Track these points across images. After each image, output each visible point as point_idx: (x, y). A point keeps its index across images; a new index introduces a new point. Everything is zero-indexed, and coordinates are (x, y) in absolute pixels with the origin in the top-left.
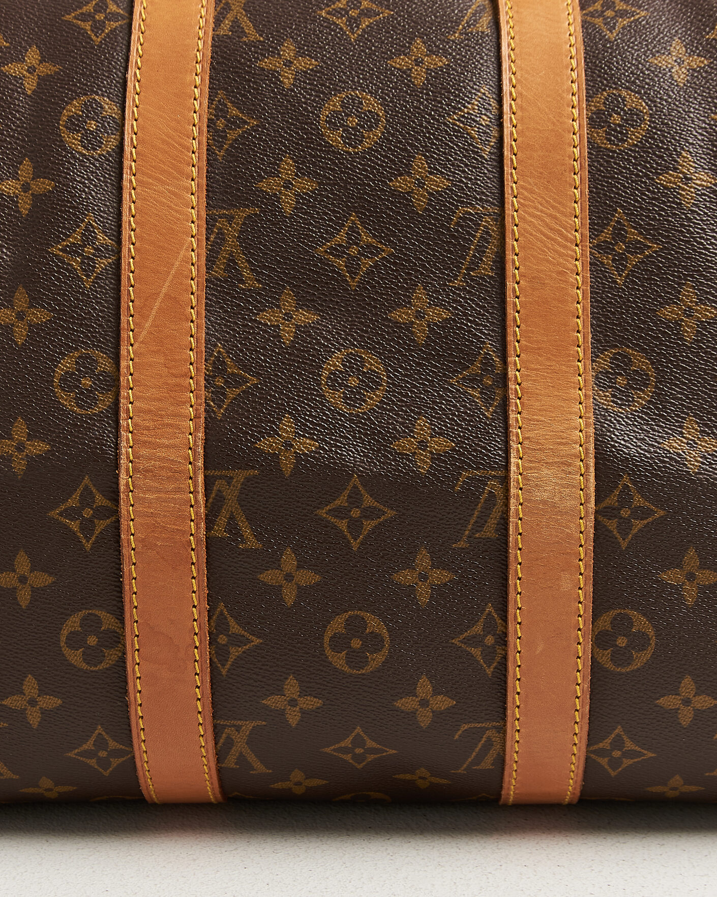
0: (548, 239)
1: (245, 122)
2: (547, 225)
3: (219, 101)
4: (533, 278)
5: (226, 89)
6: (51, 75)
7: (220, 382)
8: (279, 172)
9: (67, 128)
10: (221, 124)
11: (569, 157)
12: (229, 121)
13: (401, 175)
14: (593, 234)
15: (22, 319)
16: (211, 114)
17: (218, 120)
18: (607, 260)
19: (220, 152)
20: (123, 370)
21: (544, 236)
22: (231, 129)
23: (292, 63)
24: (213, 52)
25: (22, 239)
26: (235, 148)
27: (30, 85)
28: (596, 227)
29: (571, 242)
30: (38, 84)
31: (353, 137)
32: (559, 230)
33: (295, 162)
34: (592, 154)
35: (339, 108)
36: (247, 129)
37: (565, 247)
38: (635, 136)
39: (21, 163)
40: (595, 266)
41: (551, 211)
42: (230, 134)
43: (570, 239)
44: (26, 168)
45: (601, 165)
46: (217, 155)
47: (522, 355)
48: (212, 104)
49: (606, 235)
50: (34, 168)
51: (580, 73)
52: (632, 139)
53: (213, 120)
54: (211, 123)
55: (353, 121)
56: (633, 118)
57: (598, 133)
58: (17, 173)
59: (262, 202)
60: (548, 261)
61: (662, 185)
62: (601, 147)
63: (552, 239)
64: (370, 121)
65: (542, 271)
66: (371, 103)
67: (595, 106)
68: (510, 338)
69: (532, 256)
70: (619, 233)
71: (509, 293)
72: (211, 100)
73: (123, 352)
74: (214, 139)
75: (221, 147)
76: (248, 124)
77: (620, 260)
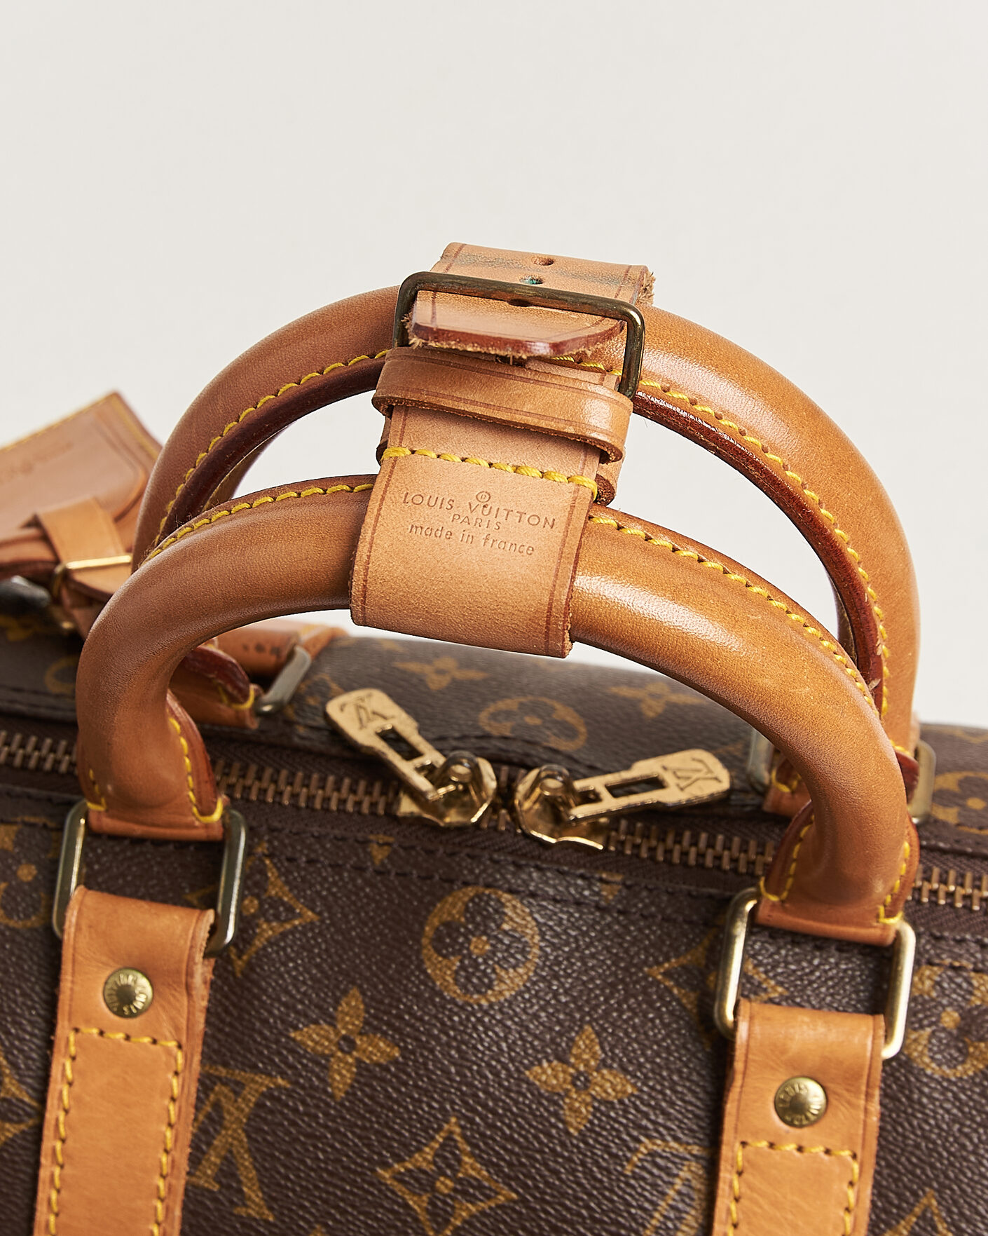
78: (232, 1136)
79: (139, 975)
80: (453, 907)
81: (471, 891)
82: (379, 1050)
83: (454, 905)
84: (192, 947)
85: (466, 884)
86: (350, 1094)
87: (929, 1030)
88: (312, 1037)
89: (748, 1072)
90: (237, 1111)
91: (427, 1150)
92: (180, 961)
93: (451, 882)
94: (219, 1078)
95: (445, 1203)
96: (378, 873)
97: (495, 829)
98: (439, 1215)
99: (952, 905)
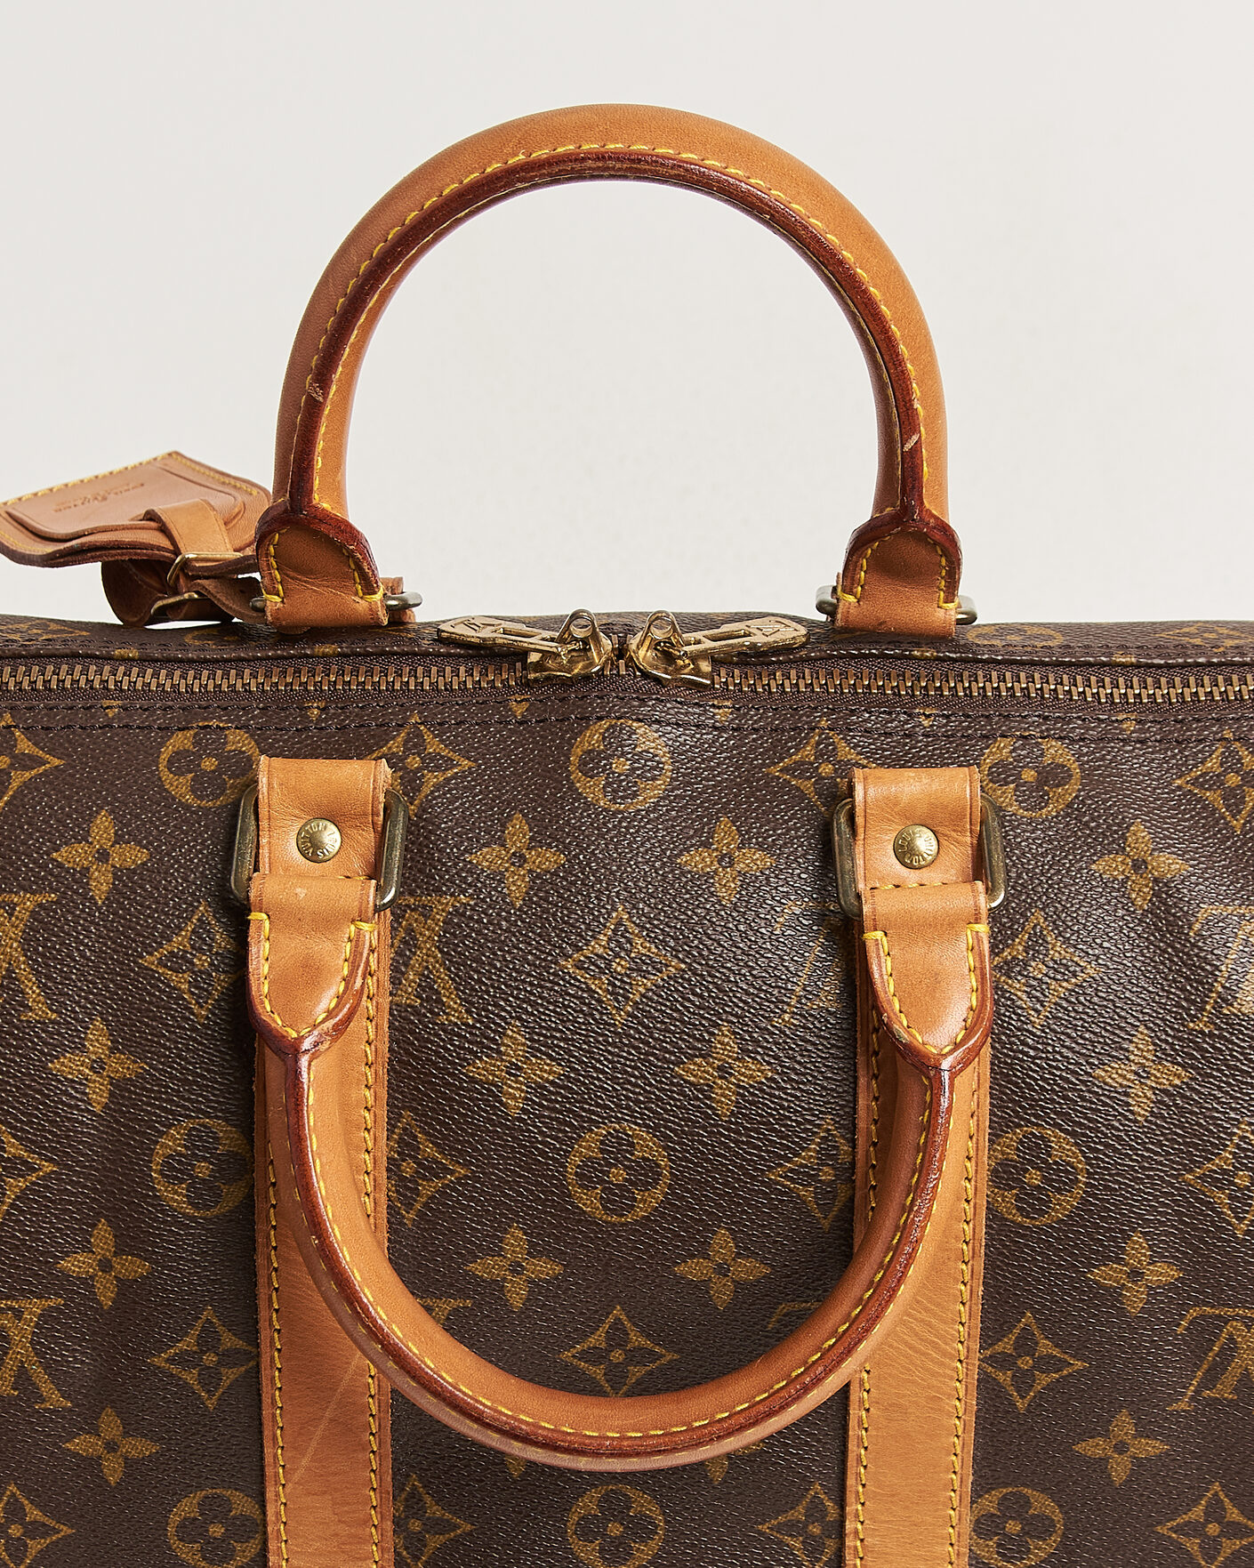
0: (916, 1352)
1: (446, 1170)
2: (916, 1334)
3: (405, 1129)
4: (890, 1406)
5: (414, 1110)
6: (130, 1079)
7: (416, 1526)
8: (501, 1249)
9: (164, 1176)
10: (408, 1168)
11: (957, 1238)
12: (420, 1164)
13: (693, 1256)
14: (985, 1342)
15: (115, 1451)
16: (392, 1149)
17: (404, 1160)
18: (1004, 1378)
19: (408, 1213)
20: (271, 1517)
21: (910, 1348)
22: (424, 1178)
23: (519, 1069)
24: (391, 1040)
25: (105, 1341)
26: (431, 1209)
27: (98, 1094)
28: (990, 1334)
29: (950, 1359)
30: (112, 1094)
31: (617, 1199)
32: (934, 1342)
33: (525, 1234)
34: (992, 1228)
35: (595, 1154)
36: (451, 1182)
37: (942, 1364)
38: (1064, 1204)
39: (94, 1226)
40: (986, 1384)
41: (924, 1315)
42: (424, 1186)
43: (950, 1354)
44: (103, 1237)
45: (1005, 1246)
46: (404, 1217)
47: (867, 1503)
48: (393, 1132)
49: (1006, 1345)
50: (115, 1236)
51: (981, 1101)
52: (1057, 1211)
53: (395, 1160)
54: (393, 1167)
55: (618, 1175)
56: (1061, 1177)
57: (1003, 1197)
58: (89, 1242)
59: (475, 1291)
60: (913, 1382)
61: (1096, 1282)
62: (1007, 1219)
63: (924, 1354)
64: (646, 1173)
65: (904, 1396)
66: (647, 1145)
67: (1003, 1153)
68: (851, 1481)
69: (890, 1375)
70: (1025, 1344)
71: (853, 1423)
72: (391, 1128)
73: (270, 1495)
74: (397, 1191)
75: (409, 1206)
76: (452, 1172)
77: (1023, 1381)
78: (427, 953)
79: (329, 823)
80: (593, 738)
81: (605, 724)
82: (548, 859)
83: (591, 736)
84: (375, 788)
85: (600, 719)
86: (528, 901)
87: (1012, 786)
88: (487, 858)
89: (868, 825)
90: (429, 933)
91: (602, 937)
92: (366, 804)
93: (587, 719)
94: (408, 906)
95: (621, 981)
96: (521, 723)
97: (618, 674)
98: (618, 994)
99: (1013, 696)
